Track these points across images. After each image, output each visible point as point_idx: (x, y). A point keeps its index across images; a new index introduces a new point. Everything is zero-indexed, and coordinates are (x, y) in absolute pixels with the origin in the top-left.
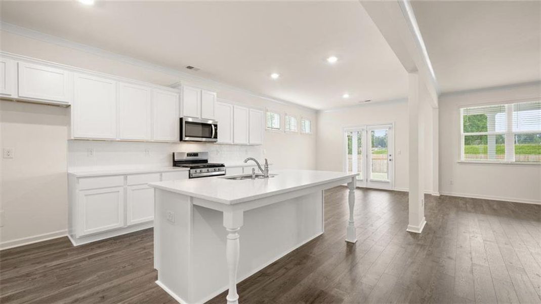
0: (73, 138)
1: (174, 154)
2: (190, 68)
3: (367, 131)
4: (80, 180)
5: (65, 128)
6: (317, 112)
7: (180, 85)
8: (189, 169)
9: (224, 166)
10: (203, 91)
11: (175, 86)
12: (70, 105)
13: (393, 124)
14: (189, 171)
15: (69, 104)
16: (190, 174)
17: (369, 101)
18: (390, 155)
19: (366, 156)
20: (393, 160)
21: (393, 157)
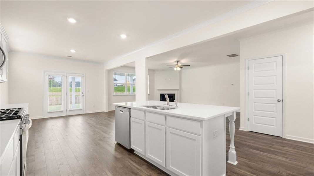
3: (66, 77)
13: (85, 74)
17: (71, 57)
18: (83, 93)
19: (65, 94)
20: (85, 95)
21: (84, 94)
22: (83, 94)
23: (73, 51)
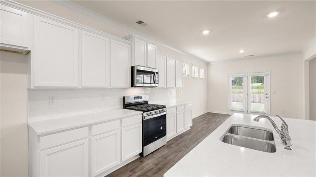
0: (32, 88)
1: (124, 98)
2: (140, 22)
3: (247, 77)
4: (41, 138)
5: (25, 76)
6: (208, 64)
7: (132, 37)
8: (142, 112)
9: (165, 107)
10: (148, 44)
11: (128, 38)
12: (30, 51)
13: (269, 72)
14: (142, 114)
15: (29, 49)
16: (142, 117)
17: (253, 55)
18: (267, 94)
19: (246, 94)
20: (269, 97)
21: (269, 95)
22: (267, 96)
23: (242, 51)
